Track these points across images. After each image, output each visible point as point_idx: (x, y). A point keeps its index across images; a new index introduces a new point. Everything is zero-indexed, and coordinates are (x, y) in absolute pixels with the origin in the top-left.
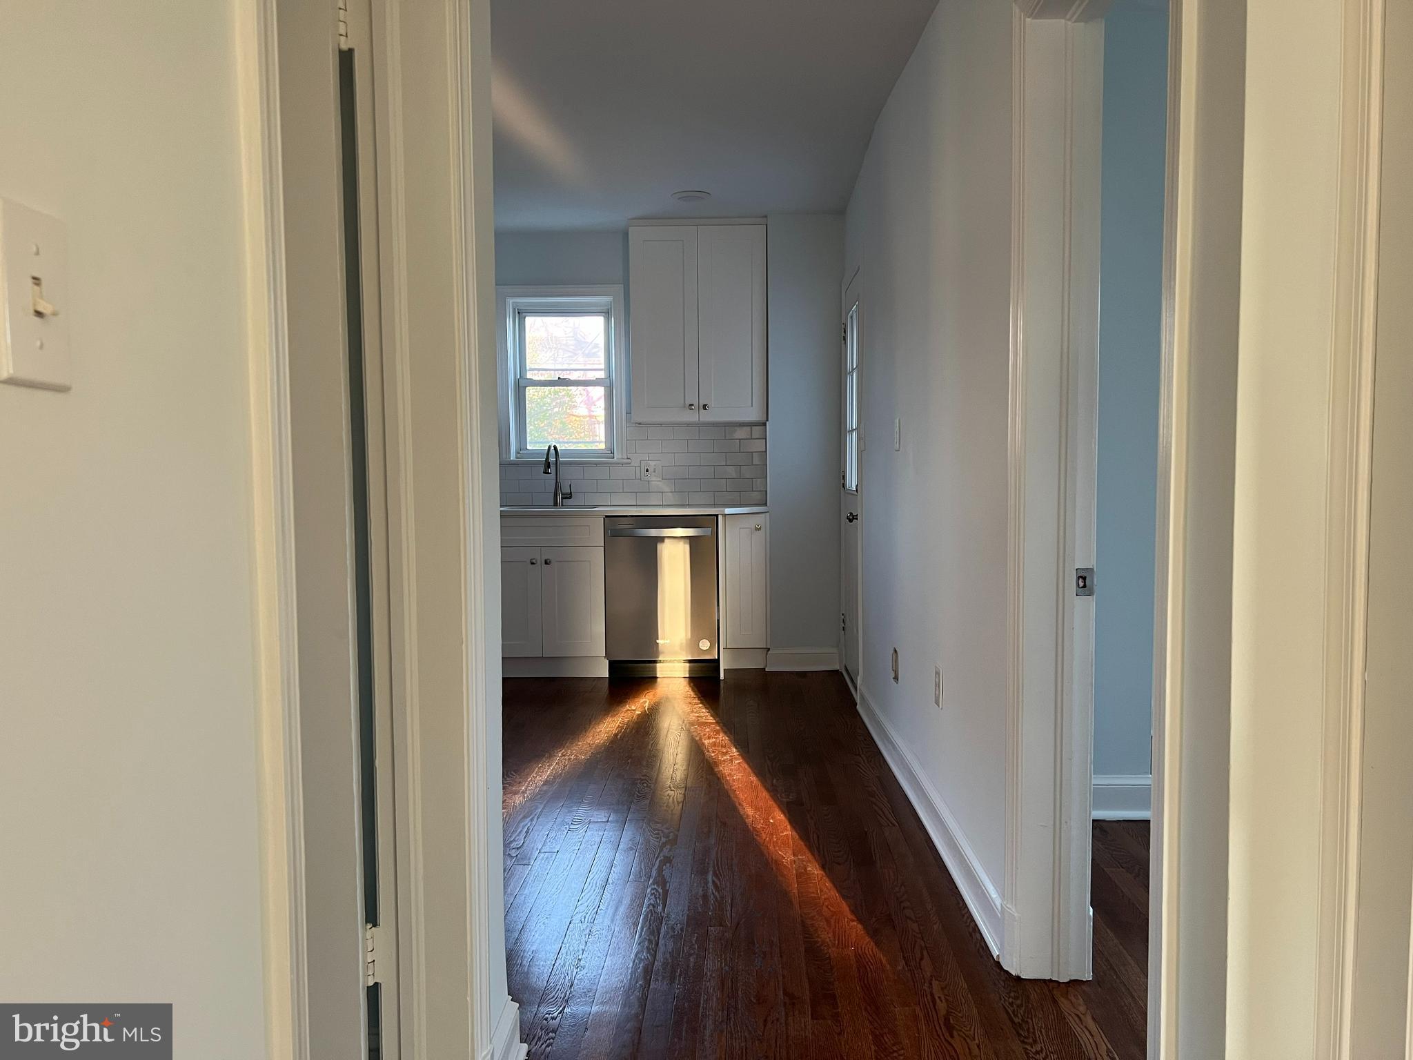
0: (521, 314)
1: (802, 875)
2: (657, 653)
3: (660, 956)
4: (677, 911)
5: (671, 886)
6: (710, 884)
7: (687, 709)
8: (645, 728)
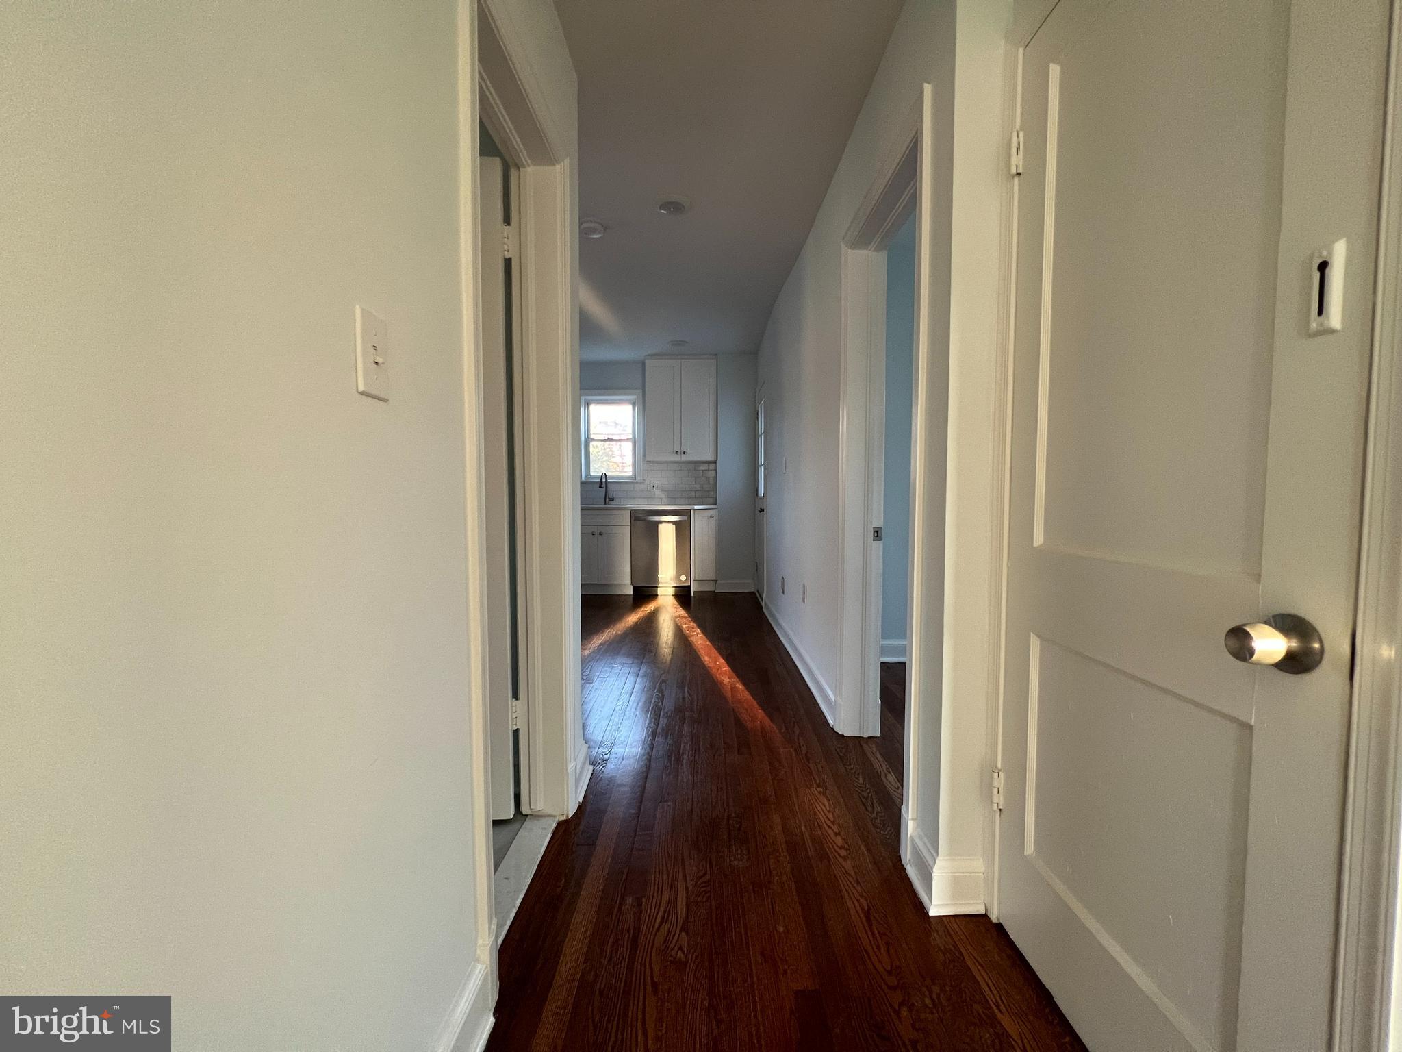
0: (588, 404)
1: (733, 689)
2: (658, 582)
3: (660, 726)
4: (669, 704)
5: (666, 693)
6: (686, 693)
7: (674, 610)
8: (651, 619)
